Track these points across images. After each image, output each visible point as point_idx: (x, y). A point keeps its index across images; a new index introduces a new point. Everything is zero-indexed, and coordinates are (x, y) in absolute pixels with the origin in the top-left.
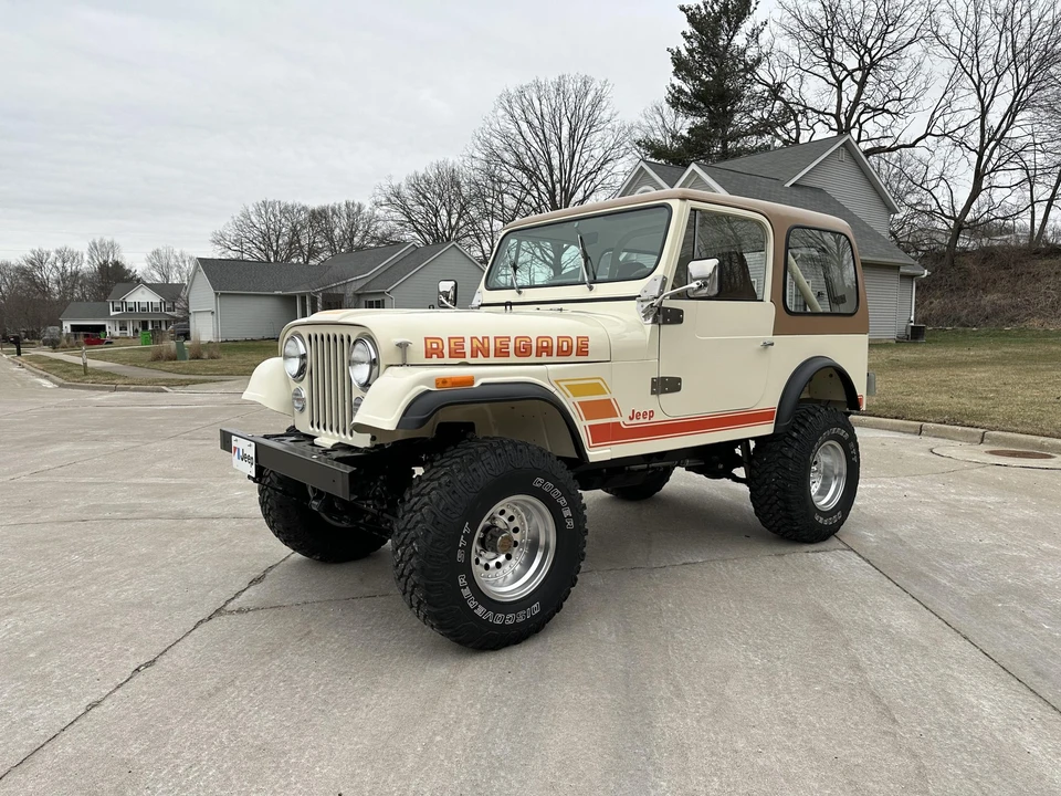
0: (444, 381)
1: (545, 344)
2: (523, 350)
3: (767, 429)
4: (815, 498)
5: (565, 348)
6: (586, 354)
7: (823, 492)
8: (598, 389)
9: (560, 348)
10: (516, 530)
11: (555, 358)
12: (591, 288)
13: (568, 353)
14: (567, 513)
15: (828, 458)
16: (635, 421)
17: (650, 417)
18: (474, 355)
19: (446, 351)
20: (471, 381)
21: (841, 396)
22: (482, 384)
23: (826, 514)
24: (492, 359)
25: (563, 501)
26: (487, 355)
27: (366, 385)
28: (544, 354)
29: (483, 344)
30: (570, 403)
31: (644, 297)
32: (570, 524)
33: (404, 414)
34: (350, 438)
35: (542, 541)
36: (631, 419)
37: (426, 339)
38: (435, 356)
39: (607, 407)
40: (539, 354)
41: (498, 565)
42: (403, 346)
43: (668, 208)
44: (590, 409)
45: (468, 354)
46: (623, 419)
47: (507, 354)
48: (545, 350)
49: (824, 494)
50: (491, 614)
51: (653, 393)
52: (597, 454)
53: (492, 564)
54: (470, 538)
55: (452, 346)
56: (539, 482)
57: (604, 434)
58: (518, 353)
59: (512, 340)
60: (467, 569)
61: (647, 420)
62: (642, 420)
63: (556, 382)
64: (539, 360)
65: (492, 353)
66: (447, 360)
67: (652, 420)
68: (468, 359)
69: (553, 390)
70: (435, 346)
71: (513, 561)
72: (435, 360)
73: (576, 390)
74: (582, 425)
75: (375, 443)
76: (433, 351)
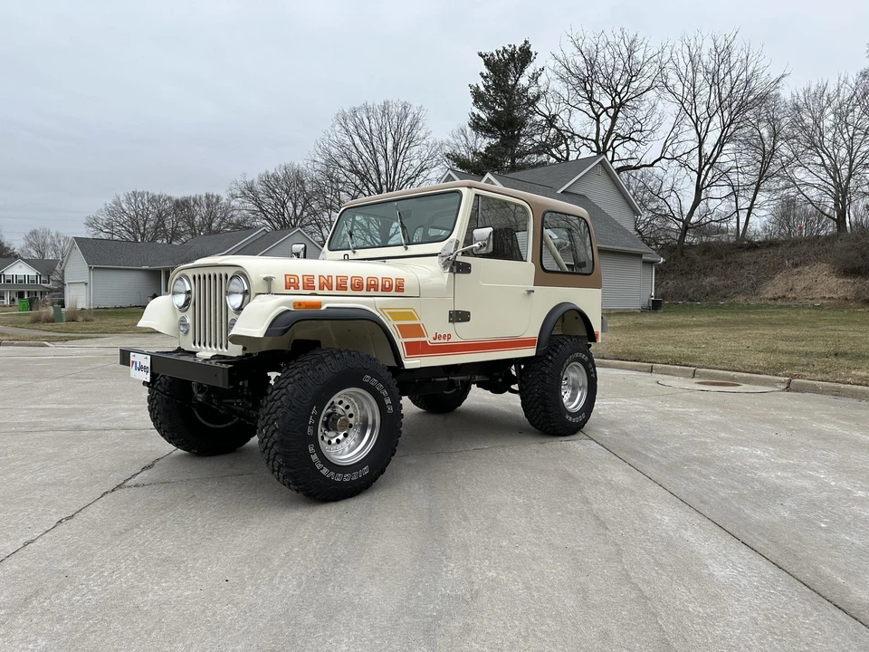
0: (300, 304)
1: (373, 283)
2: (357, 286)
3: (530, 352)
4: (566, 405)
5: (387, 286)
6: (402, 290)
7: (572, 399)
8: (410, 316)
9: (383, 286)
10: (351, 416)
11: (380, 293)
12: (406, 249)
13: (389, 289)
14: (388, 401)
15: (574, 374)
16: (437, 341)
17: (449, 339)
18: (321, 288)
19: (301, 285)
20: (319, 305)
21: (583, 333)
22: (328, 308)
23: (573, 414)
24: (334, 292)
25: (385, 393)
26: (330, 288)
27: (239, 310)
28: (372, 289)
29: (328, 281)
30: (391, 325)
31: (444, 254)
32: (390, 409)
33: (270, 326)
34: (226, 350)
35: (370, 422)
36: (435, 339)
37: (286, 275)
38: (292, 288)
39: (417, 330)
40: (368, 290)
41: (338, 441)
42: (268, 280)
43: (459, 193)
44: (405, 330)
45: (317, 288)
46: (429, 339)
47: (346, 289)
48: (372, 286)
49: (572, 401)
50: (333, 473)
51: (450, 321)
52: (410, 363)
53: (334, 441)
54: (317, 418)
55: (305, 281)
56: (367, 378)
57: (414, 349)
58: (354, 288)
59: (349, 279)
60: (314, 440)
61: (446, 341)
62: (442, 341)
63: (381, 309)
64: (368, 294)
65: (334, 287)
66: (301, 291)
67: (450, 341)
68: (317, 291)
69: (378, 314)
70: (292, 280)
71: (349, 438)
72: (292, 290)
73: (395, 316)
74: (400, 341)
75: (245, 352)
76: (291, 284)
